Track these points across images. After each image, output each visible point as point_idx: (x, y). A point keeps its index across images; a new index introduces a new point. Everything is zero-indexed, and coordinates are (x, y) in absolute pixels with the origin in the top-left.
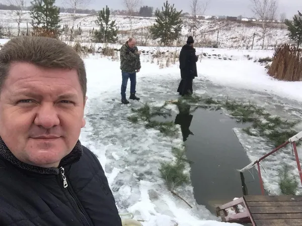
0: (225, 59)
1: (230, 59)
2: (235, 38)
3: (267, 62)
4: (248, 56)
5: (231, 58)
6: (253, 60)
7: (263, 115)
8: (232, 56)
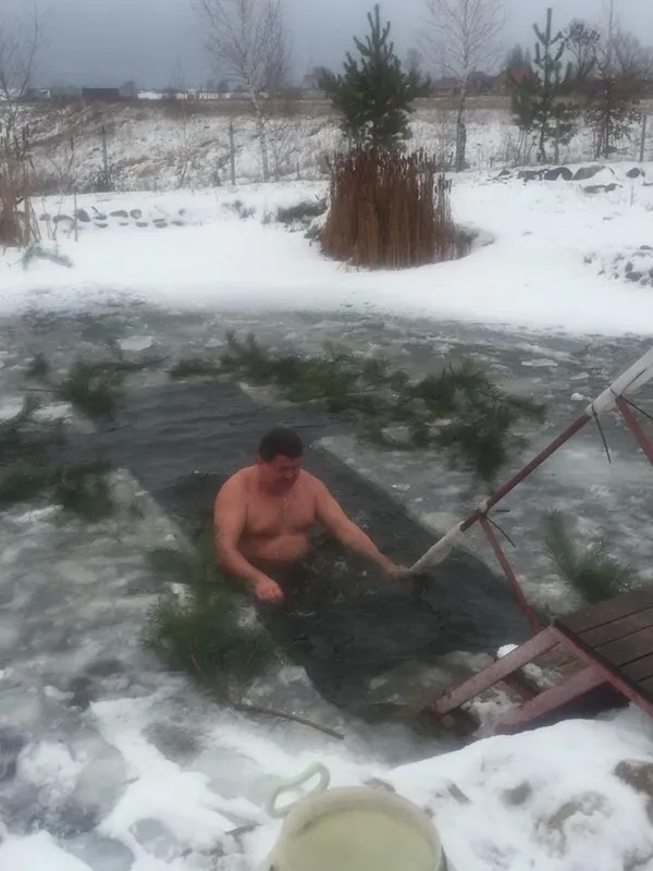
0: (160, 224)
1: (179, 224)
2: (140, 161)
3: (306, 218)
4: (238, 205)
5: (180, 218)
6: (259, 216)
7: (387, 380)
8: (181, 212)
